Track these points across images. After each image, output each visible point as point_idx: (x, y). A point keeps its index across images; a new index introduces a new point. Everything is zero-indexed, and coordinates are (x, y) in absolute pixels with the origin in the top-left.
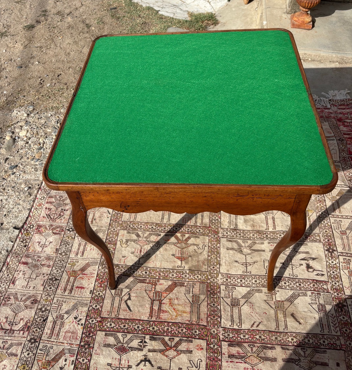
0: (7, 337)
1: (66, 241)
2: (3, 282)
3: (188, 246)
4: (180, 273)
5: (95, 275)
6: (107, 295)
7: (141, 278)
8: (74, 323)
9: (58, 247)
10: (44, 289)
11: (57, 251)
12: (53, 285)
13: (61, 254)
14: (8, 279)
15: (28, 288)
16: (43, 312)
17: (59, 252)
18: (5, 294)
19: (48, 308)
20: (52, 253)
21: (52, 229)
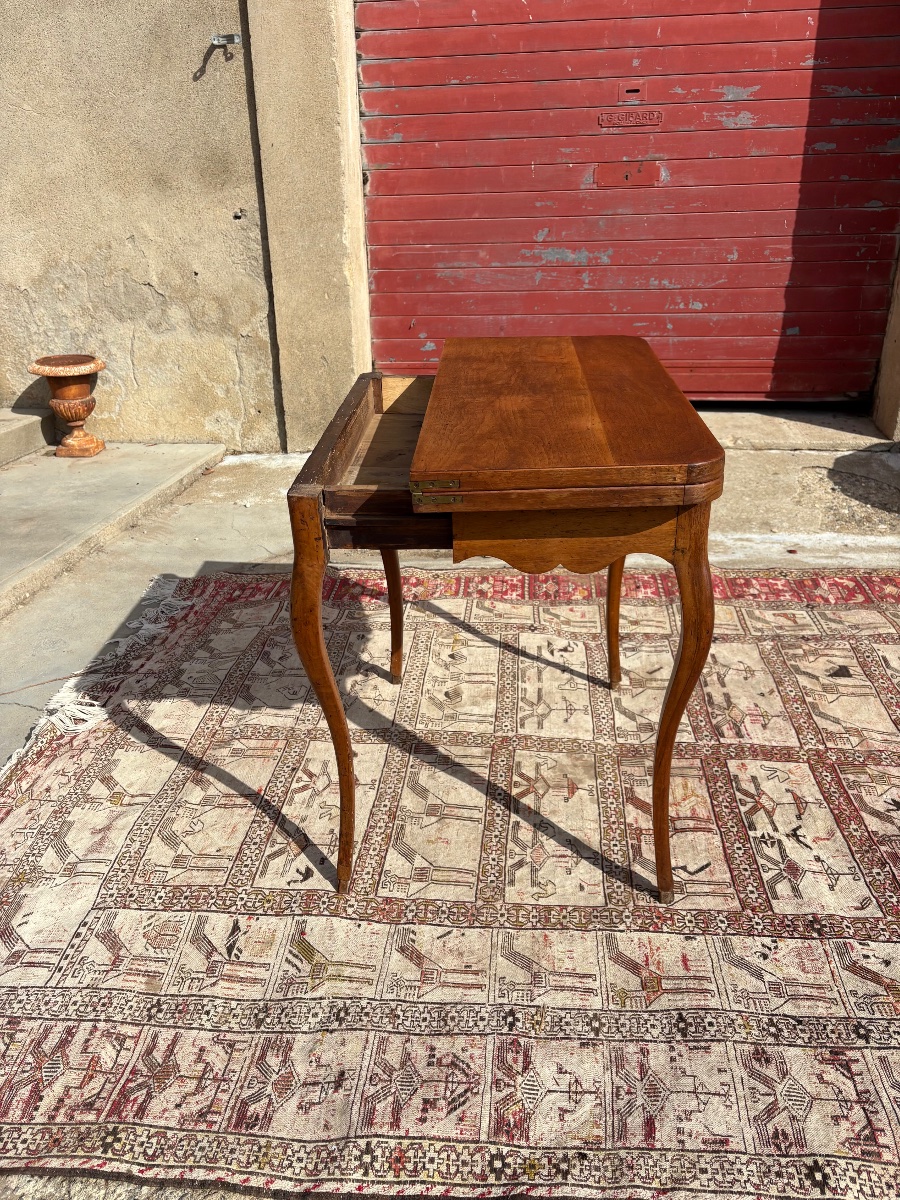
0: (885, 1100)
1: (548, 1028)
2: (729, 1178)
3: (539, 778)
4: (603, 793)
5: (645, 935)
6: (688, 907)
7: (631, 854)
8: (777, 956)
9: (576, 1043)
10: (719, 1041)
11: (588, 1044)
12: (699, 1020)
13: (597, 1031)
14: (716, 1166)
15: (726, 1088)
16: (781, 1030)
17: (592, 1035)
18: (768, 1156)
19: (766, 1019)
20: (599, 1056)
21: (512, 1077)
